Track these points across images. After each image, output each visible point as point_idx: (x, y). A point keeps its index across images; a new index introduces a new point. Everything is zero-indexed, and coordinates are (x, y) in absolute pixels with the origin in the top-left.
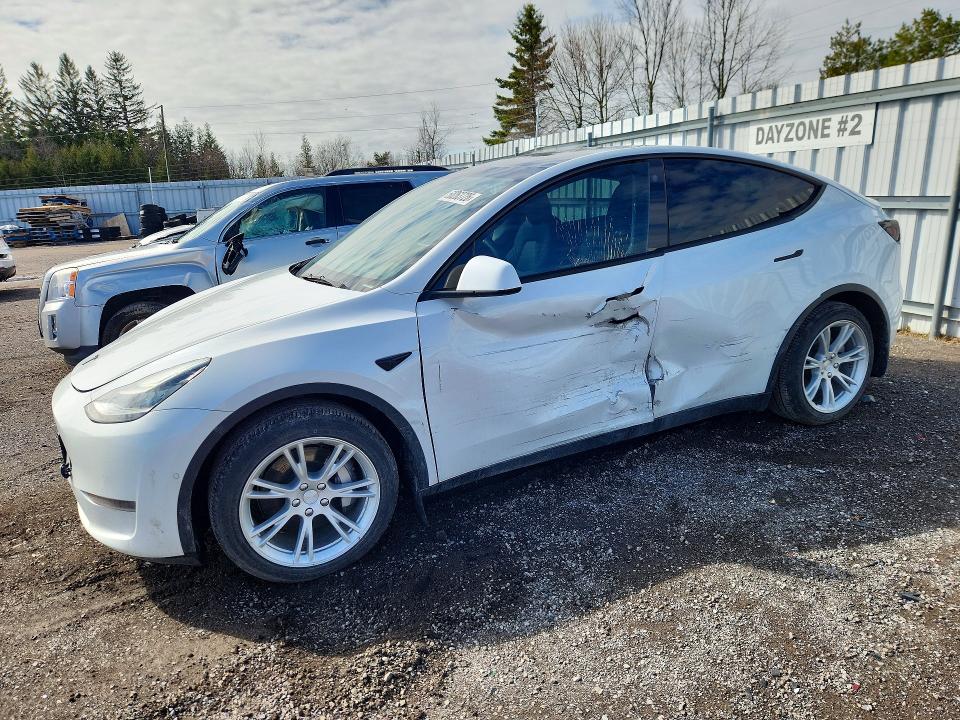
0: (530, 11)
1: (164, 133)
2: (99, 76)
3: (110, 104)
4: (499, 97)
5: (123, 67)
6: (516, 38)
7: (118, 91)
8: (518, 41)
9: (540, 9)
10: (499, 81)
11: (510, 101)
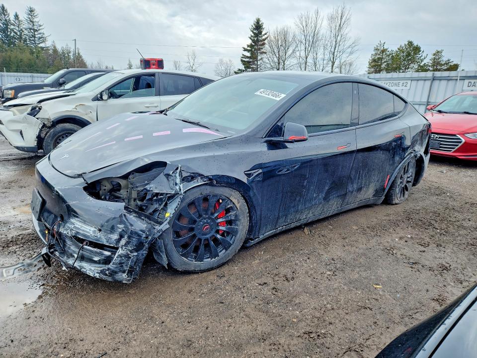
0: (258, 21)
1: (55, 51)
2: (21, 18)
3: (26, 32)
4: (243, 55)
5: (35, 15)
6: (252, 31)
7: (31, 26)
8: (253, 33)
9: (262, 21)
10: (244, 48)
11: (248, 57)
